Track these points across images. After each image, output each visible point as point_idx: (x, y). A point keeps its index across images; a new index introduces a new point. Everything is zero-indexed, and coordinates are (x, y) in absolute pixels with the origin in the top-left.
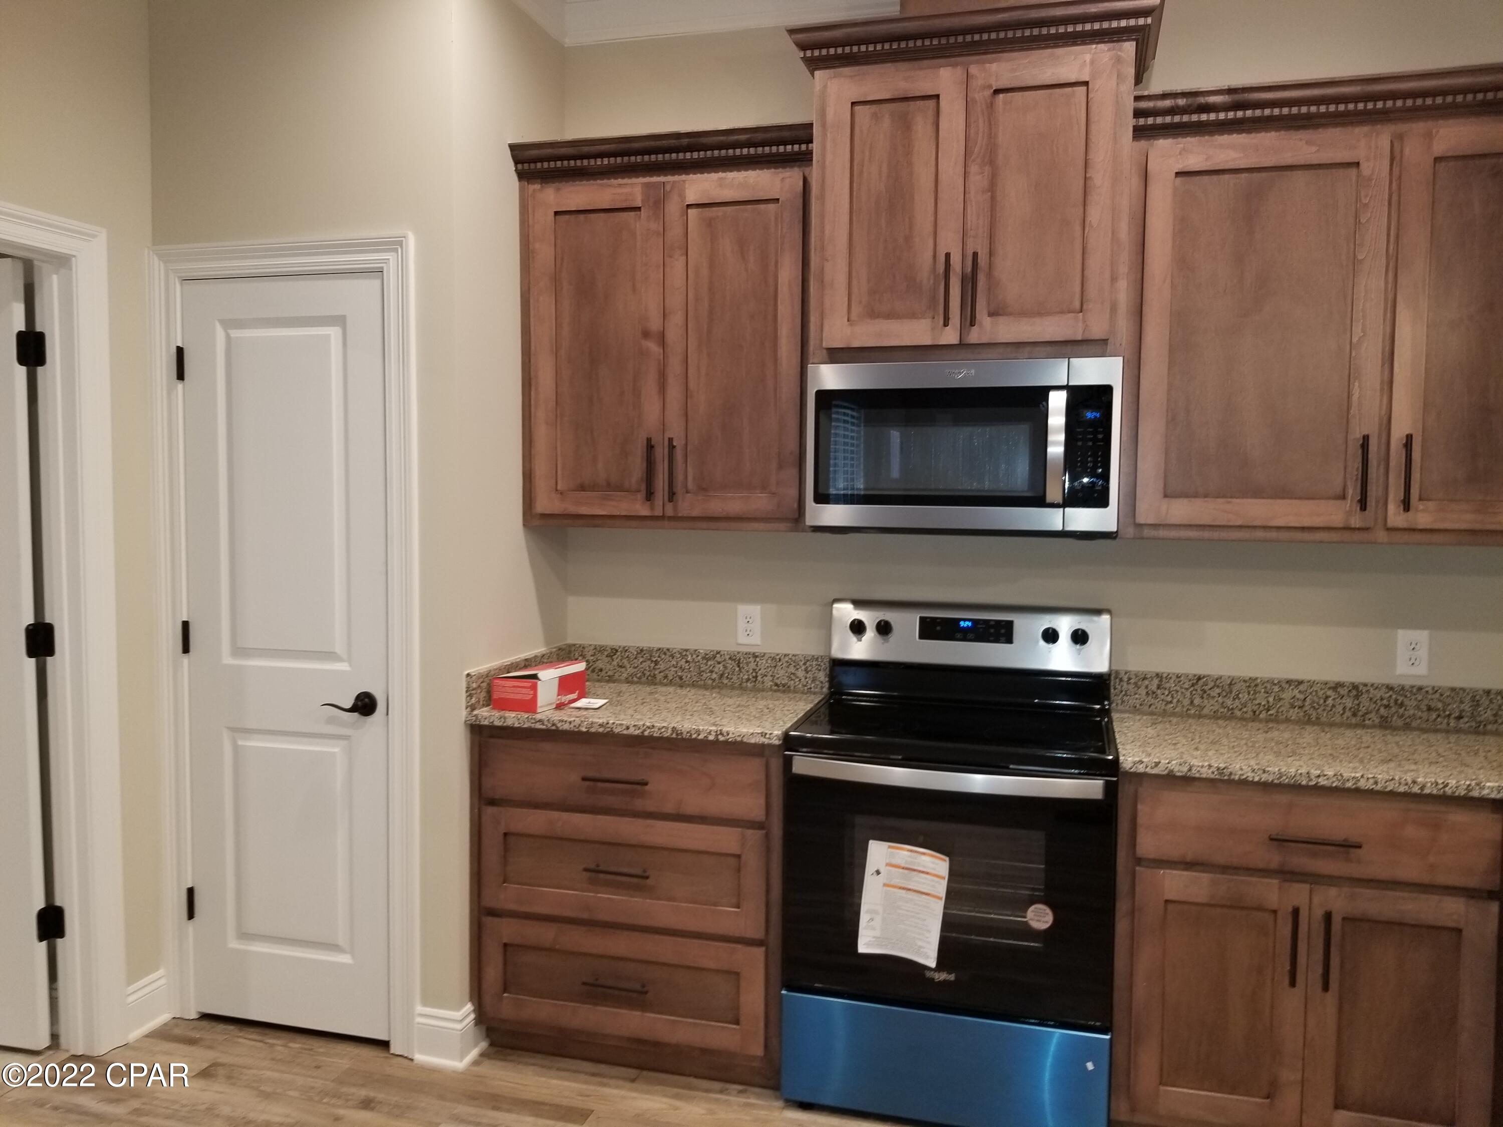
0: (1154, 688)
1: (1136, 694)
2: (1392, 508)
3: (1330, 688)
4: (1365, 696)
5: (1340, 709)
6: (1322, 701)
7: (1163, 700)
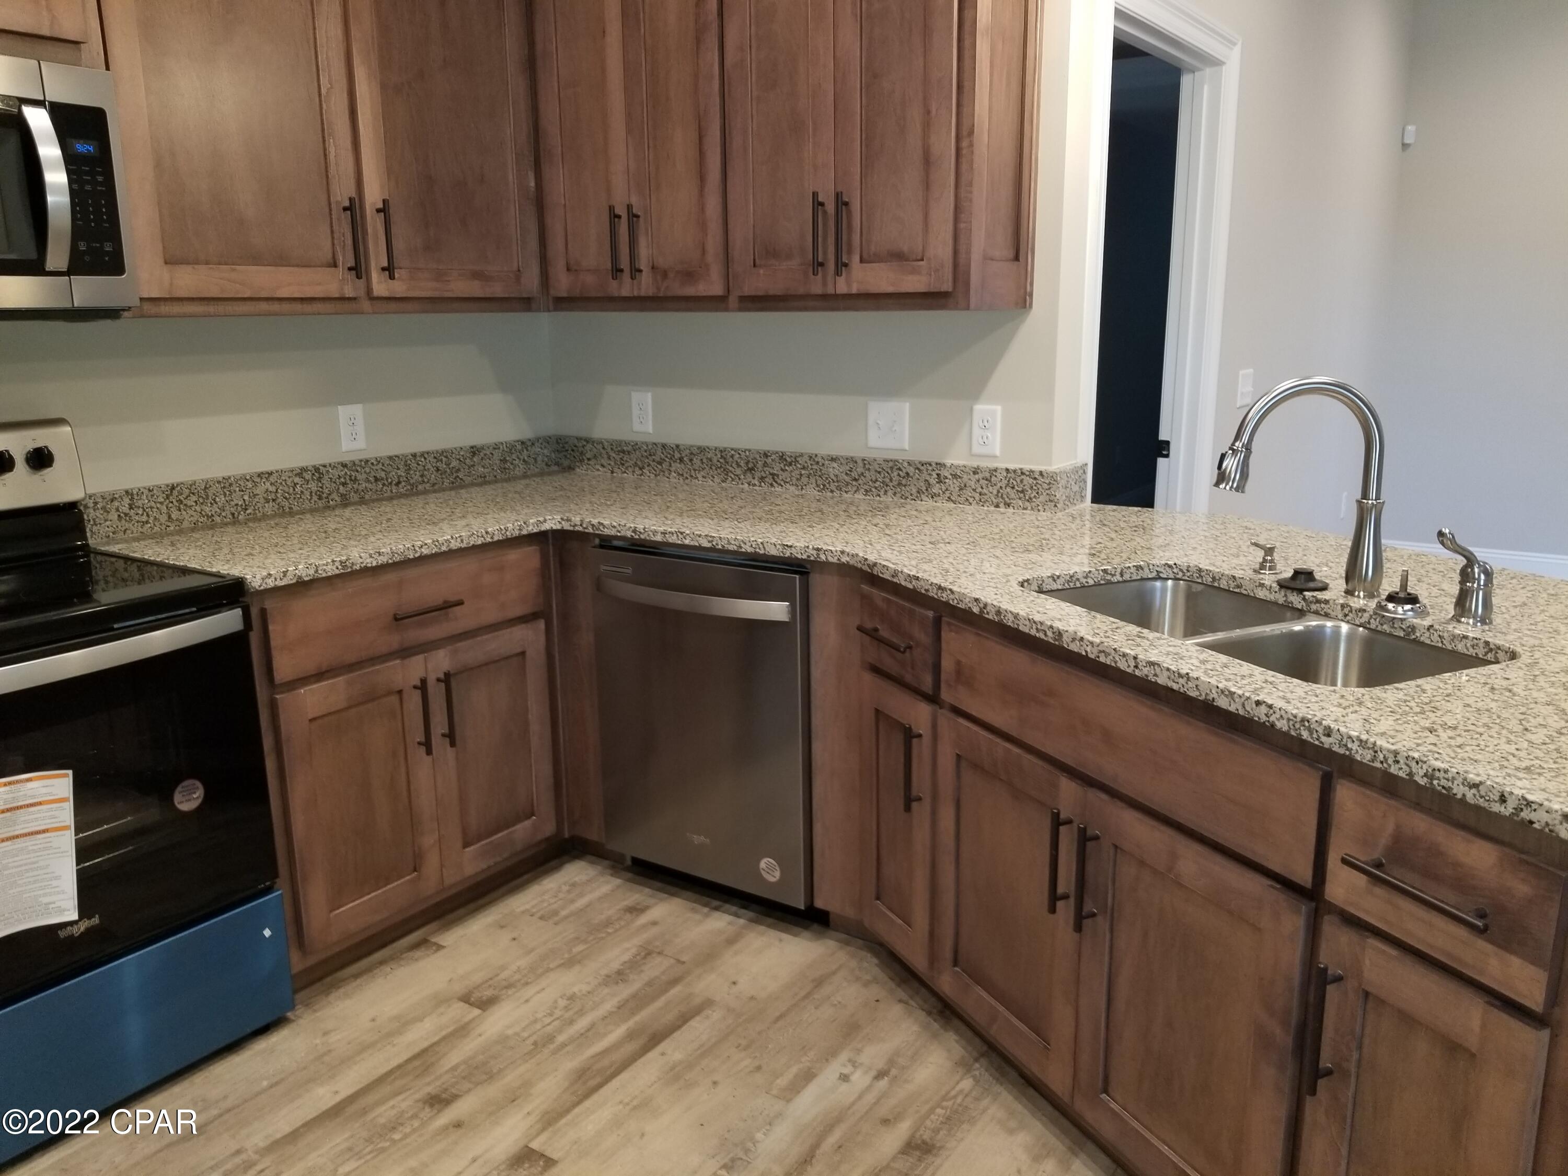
0: (125, 509)
1: (106, 520)
2: (375, 276)
3: (296, 475)
4: (326, 477)
5: (307, 494)
6: (291, 489)
7: (138, 522)
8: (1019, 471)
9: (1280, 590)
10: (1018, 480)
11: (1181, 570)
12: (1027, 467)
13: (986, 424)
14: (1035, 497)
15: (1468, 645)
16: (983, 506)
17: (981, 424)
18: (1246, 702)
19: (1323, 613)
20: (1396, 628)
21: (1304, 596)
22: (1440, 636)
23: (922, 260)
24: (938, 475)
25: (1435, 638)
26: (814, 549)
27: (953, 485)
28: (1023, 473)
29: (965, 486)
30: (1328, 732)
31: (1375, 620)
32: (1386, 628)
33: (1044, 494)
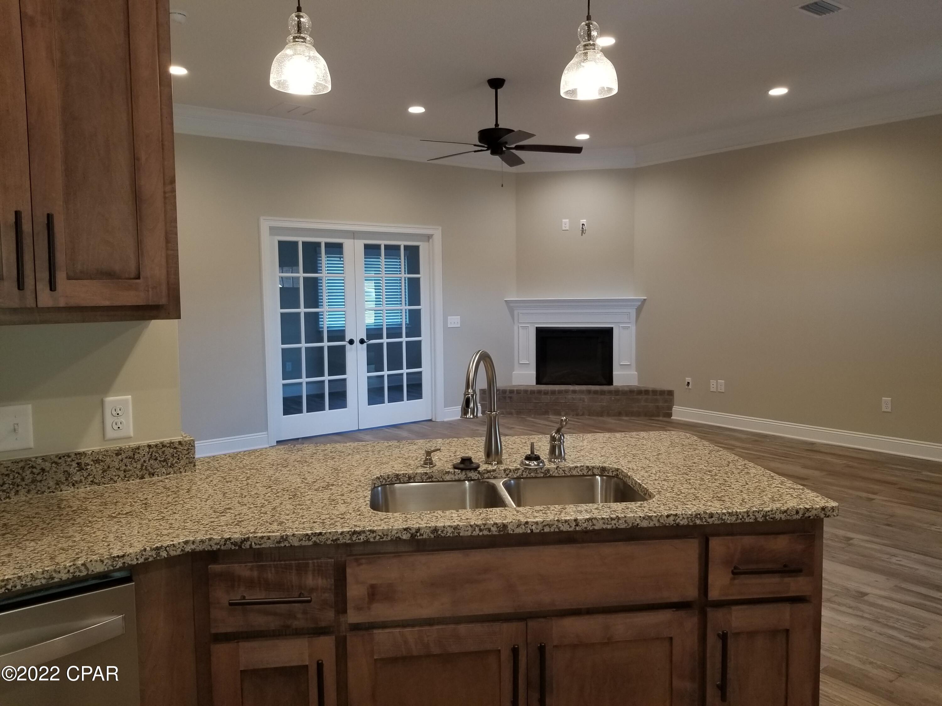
8: (161, 445)
9: (461, 472)
10: (160, 452)
11: (384, 479)
12: (167, 440)
13: (119, 412)
14: (176, 462)
15: (578, 470)
16: (128, 480)
17: (114, 413)
18: (660, 518)
19: (492, 477)
20: (538, 473)
21: (479, 471)
22: (563, 470)
23: (138, 277)
24: (78, 464)
25: (561, 472)
26: (152, 550)
27: (96, 470)
28: (164, 446)
29: (109, 467)
30: (711, 515)
31: (526, 472)
32: (533, 474)
33: (184, 458)
